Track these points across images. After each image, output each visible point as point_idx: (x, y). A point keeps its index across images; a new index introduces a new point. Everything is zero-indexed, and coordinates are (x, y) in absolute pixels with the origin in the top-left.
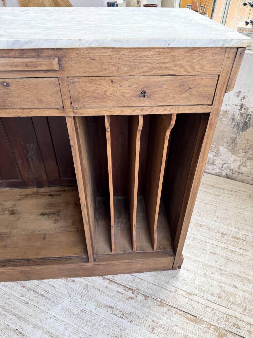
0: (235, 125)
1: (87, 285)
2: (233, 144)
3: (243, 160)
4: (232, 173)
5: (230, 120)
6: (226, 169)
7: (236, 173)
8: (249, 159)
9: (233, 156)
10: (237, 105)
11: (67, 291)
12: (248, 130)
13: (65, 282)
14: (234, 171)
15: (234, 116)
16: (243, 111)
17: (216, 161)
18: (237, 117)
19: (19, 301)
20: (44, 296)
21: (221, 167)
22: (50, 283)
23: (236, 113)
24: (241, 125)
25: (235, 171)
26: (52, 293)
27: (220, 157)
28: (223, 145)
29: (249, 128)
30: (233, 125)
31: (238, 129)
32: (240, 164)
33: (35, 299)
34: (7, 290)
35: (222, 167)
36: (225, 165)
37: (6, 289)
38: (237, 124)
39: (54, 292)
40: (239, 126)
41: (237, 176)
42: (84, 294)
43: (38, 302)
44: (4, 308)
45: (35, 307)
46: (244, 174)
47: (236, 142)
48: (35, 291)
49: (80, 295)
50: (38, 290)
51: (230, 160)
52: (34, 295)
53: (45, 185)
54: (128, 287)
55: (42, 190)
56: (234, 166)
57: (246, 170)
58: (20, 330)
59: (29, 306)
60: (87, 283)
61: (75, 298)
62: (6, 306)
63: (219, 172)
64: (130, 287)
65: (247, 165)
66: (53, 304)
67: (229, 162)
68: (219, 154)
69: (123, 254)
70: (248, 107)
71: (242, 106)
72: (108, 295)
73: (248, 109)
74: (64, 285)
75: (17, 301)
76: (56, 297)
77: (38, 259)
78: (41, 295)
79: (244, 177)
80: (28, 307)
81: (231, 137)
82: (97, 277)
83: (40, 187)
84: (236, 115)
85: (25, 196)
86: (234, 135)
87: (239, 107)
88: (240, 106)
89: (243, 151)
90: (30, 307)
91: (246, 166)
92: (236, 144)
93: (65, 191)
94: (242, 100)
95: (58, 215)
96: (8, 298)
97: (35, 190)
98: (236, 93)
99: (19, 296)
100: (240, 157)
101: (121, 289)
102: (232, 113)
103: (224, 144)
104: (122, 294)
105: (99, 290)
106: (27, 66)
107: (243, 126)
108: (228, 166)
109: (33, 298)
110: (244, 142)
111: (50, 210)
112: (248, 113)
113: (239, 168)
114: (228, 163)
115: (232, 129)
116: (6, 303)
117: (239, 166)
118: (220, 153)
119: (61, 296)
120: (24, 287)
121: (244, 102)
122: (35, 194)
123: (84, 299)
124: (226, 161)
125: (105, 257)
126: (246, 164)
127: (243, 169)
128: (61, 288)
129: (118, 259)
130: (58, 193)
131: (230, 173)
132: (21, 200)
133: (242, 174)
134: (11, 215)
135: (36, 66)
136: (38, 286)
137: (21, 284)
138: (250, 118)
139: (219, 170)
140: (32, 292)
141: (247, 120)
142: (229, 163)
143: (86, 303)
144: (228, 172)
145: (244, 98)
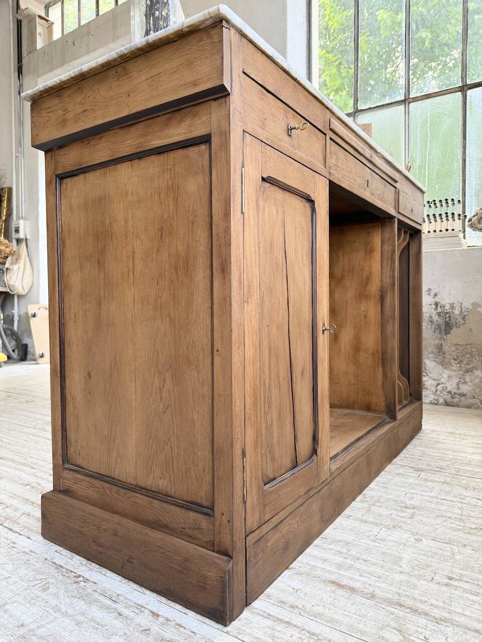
0: (435, 328)
2: (441, 354)
3: (460, 374)
4: (452, 397)
5: (428, 324)
6: (441, 392)
7: (456, 396)
8: (467, 371)
9: (445, 371)
10: (431, 305)
12: (452, 332)
14: (453, 393)
15: (431, 317)
16: (439, 310)
17: (427, 383)
18: (435, 318)
21: (434, 390)
23: (432, 313)
24: (443, 327)
25: (455, 393)
27: (430, 375)
28: (428, 358)
29: (452, 329)
30: (434, 328)
31: (440, 333)
32: (457, 381)
35: (436, 390)
36: (438, 387)
38: (437, 327)
40: (440, 329)
41: (460, 401)
46: (468, 395)
47: (443, 351)
51: (443, 377)
56: (451, 386)
57: (467, 389)
63: (434, 399)
65: (467, 381)
67: (443, 380)
68: (427, 371)
70: (444, 304)
71: (436, 304)
73: (444, 306)
79: (468, 401)
81: (436, 344)
84: (433, 315)
86: (438, 341)
87: (434, 306)
88: (434, 304)
89: (456, 362)
91: (466, 383)
92: (444, 353)
94: (434, 297)
98: (427, 291)
100: (454, 370)
102: (428, 314)
103: (430, 355)
107: (445, 328)
108: (443, 388)
110: (453, 348)
112: (445, 311)
113: (458, 388)
114: (442, 383)
115: (433, 334)
117: (458, 384)
118: (428, 369)
121: (437, 299)
124: (438, 380)
126: (465, 380)
127: (465, 389)
131: (448, 398)
133: (465, 395)
138: (449, 317)
139: (434, 396)
141: (447, 320)
142: (444, 382)
144: (446, 396)
145: (436, 295)
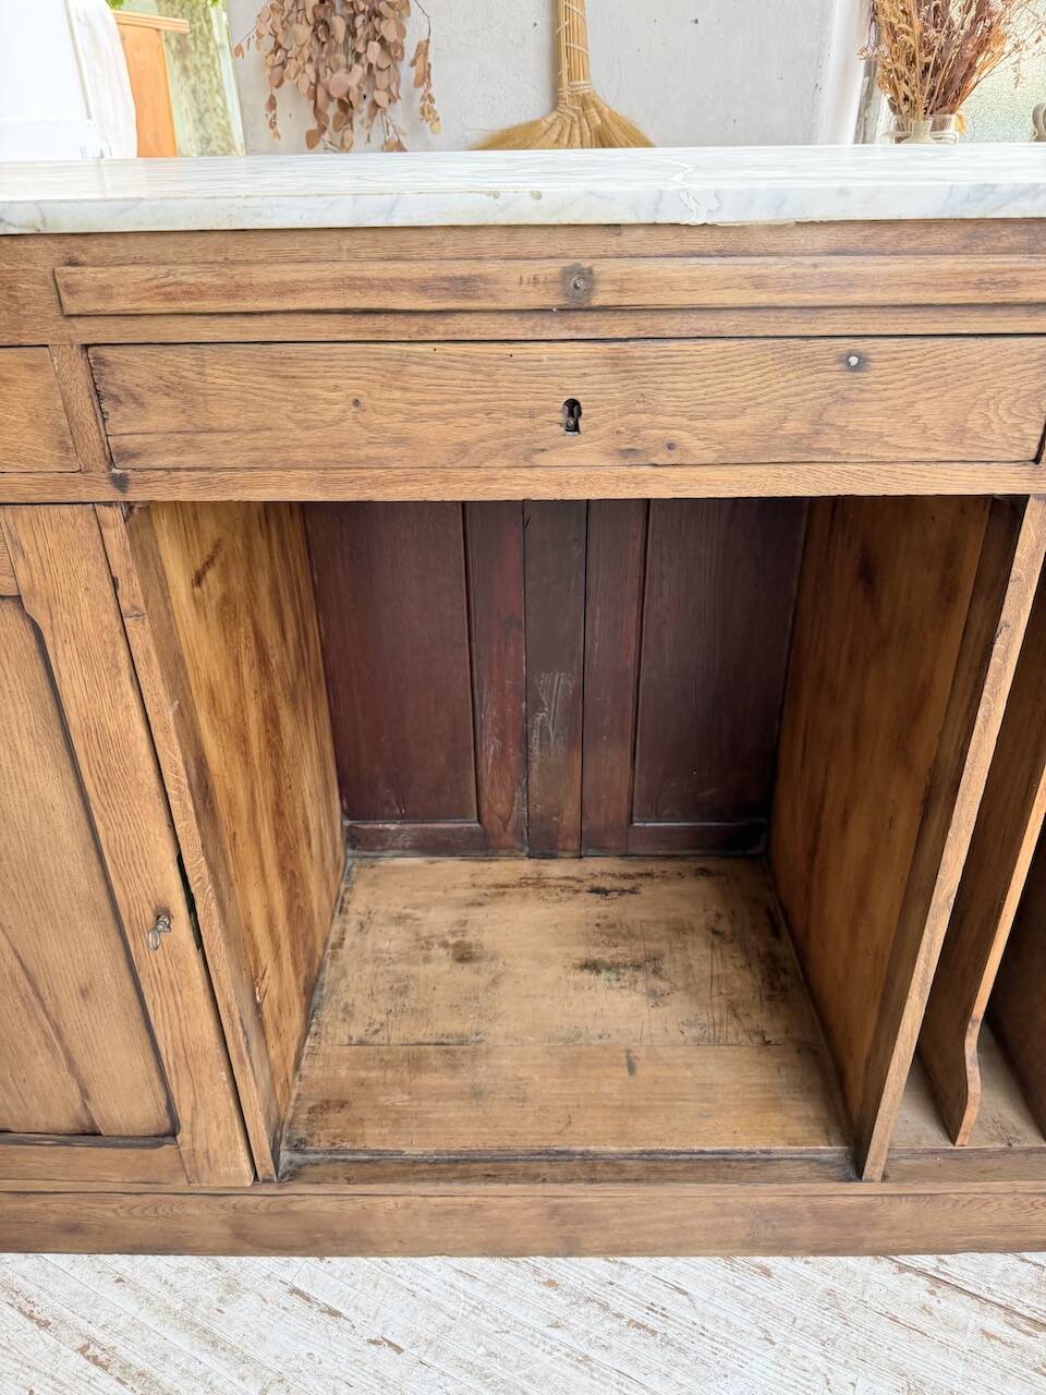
1: (830, 1293)
11: (747, 1316)
13: (731, 1276)
19: (548, 1349)
20: (654, 1333)
22: (660, 1274)
26: (684, 1319)
33: (614, 1342)
34: (482, 1296)
37: (477, 1290)
39: (689, 1315)
42: (832, 1337)
43: (632, 1360)
44: (487, 1377)
45: (626, 1381)
48: (605, 1307)
49: (816, 1336)
50: (616, 1304)
52: (608, 1325)
53: (565, 850)
54: (1026, 1313)
55: (555, 869)
59: (596, 1375)
60: (829, 1283)
61: (795, 1349)
62: (495, 1367)
64: (1034, 1316)
66: (701, 1370)
69: (1004, 1152)
72: (944, 1346)
74: (731, 1288)
75: (537, 1346)
76: (705, 1339)
77: (629, 1157)
78: (639, 1326)
80: (592, 1377)
82: (869, 1259)
83: (545, 857)
85: (493, 890)
90: (604, 1379)
93: (649, 875)
95: (656, 972)
96: (494, 1328)
97: (526, 867)
99: (540, 1326)
101: (995, 1323)
104: (1011, 1345)
105: (894, 1319)
106: (980, 285)
109: (605, 1337)
111: (613, 951)
116: (490, 1354)
119: (726, 1335)
120: (551, 1283)
122: (530, 881)
123: (837, 1356)
125: (924, 1161)
128: (717, 1301)
129: (984, 1175)
130: (627, 885)
132: (481, 905)
134: (459, 965)
135: (1015, 284)
136: (612, 1284)
137: (536, 1271)
140: (594, 1309)
143: (852, 1377)
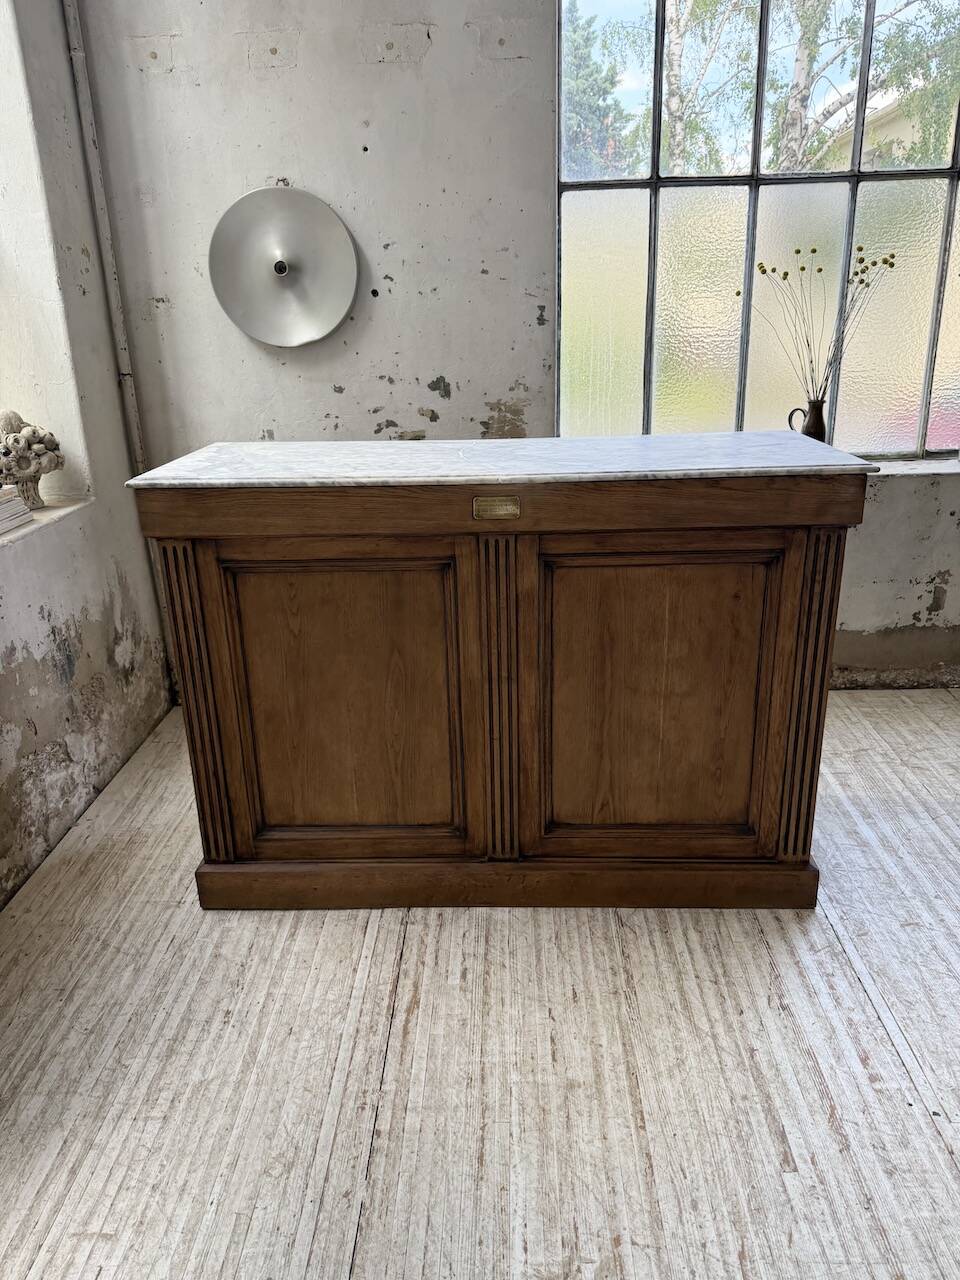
2: (74, 715)
3: (93, 732)
4: (98, 776)
5: (53, 672)
6: (89, 777)
7: (100, 769)
8: (96, 722)
9: (83, 739)
10: (49, 635)
12: (75, 669)
15: (53, 658)
16: (58, 639)
18: (57, 656)
21: (84, 780)
23: (53, 650)
24: (67, 668)
25: (98, 766)
27: (74, 760)
28: (67, 732)
29: (74, 665)
30: (59, 676)
58: (553, 939)
63: (87, 794)
65: (100, 738)
70: (60, 627)
73: (61, 630)
79: (110, 764)
81: (67, 702)
84: (55, 654)
86: (68, 695)
87: (52, 636)
88: (51, 633)
89: (86, 716)
91: (101, 741)
92: (76, 710)
100: (88, 730)
102: (50, 655)
103: (66, 727)
108: (88, 768)
110: (80, 697)
112: (63, 638)
113: (98, 755)
114: (86, 761)
115: (61, 686)
117: (96, 749)
118: (71, 752)
124: (83, 760)
127: (102, 751)
131: (96, 779)
133: (106, 760)
138: (69, 646)
139: (85, 791)
141: (67, 653)
145: (50, 615)
